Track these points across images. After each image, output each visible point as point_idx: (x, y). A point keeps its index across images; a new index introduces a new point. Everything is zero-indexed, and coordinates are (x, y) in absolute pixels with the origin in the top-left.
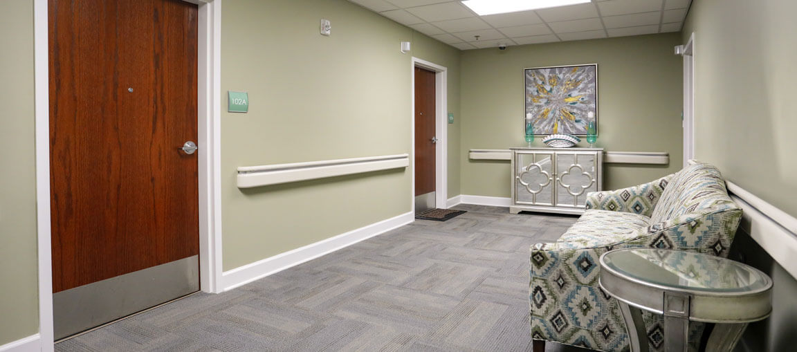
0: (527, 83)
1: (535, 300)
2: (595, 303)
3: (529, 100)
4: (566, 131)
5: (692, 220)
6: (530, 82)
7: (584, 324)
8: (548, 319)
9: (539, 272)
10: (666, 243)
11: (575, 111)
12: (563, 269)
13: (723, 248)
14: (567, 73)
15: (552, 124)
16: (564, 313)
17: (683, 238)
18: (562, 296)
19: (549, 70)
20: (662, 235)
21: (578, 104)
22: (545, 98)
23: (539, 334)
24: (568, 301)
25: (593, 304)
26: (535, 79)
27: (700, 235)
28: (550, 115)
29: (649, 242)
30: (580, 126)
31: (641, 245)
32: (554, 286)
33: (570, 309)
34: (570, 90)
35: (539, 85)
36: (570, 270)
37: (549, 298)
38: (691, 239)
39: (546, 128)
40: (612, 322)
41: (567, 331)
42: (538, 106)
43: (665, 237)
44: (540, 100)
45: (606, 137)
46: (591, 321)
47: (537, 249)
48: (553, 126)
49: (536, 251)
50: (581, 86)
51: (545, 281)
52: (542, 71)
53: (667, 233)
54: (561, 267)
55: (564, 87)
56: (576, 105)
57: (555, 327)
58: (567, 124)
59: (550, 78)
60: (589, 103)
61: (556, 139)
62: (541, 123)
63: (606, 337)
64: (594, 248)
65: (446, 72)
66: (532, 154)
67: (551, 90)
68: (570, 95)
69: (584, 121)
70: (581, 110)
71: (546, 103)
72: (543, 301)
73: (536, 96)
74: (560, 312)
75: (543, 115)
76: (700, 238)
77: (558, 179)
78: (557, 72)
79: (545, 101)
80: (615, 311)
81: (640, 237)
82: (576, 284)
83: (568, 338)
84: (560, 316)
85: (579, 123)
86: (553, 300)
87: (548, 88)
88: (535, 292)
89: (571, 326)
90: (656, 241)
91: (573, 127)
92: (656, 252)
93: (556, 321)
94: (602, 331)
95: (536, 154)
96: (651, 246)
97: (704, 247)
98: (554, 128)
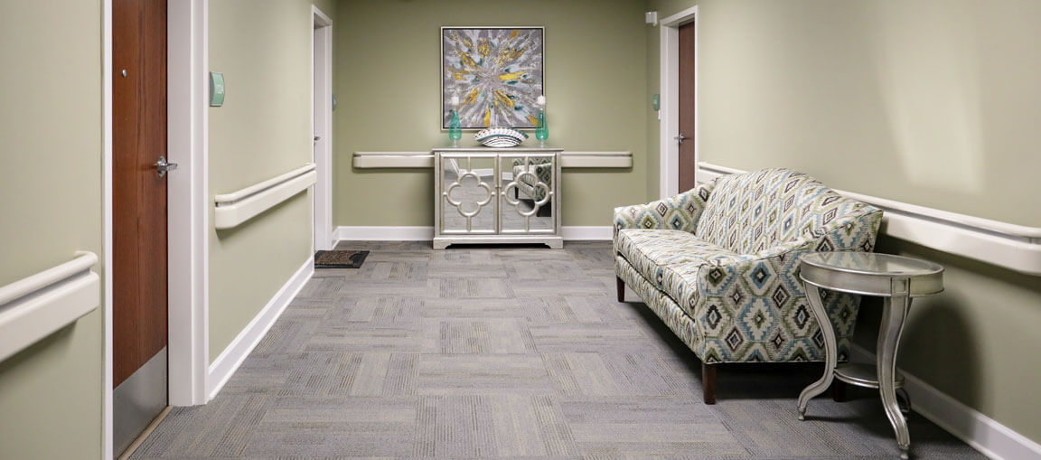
0: (445, 49)
1: (709, 321)
2: (768, 313)
3: (449, 75)
4: (502, 123)
5: (848, 223)
6: (450, 48)
7: (757, 336)
8: (722, 339)
9: (714, 290)
10: (829, 247)
11: (514, 93)
12: (740, 284)
13: (871, 246)
14: (505, 37)
15: (482, 112)
16: (739, 330)
17: (842, 240)
18: (737, 312)
19: (479, 31)
20: (825, 239)
21: (519, 83)
22: (473, 73)
23: (714, 357)
24: (743, 315)
25: (766, 315)
26: (457, 44)
27: (854, 236)
28: (480, 99)
29: (815, 247)
30: (521, 116)
31: (808, 251)
32: (729, 303)
33: (745, 324)
34: (508, 63)
35: (464, 54)
36: (747, 283)
37: (725, 316)
38: (847, 240)
39: (474, 118)
40: (784, 330)
41: (742, 347)
42: (463, 86)
43: (828, 241)
44: (466, 76)
45: (556, 131)
46: (764, 333)
47: (713, 266)
48: (484, 116)
49: (714, 268)
50: (523, 58)
51: (720, 299)
52: (468, 33)
53: (829, 237)
54: (738, 281)
55: (499, 58)
56: (516, 85)
57: (730, 345)
58: (503, 112)
59: (480, 44)
60: (534, 82)
61: (498, 136)
62: (466, 110)
63: (778, 346)
64: (768, 258)
65: (331, 27)
66: (467, 158)
67: (481, 62)
68: (507, 71)
69: (526, 109)
70: (523, 93)
71: (473, 81)
72: (718, 321)
73: (458, 70)
74: (735, 329)
75: (469, 98)
76: (854, 239)
77: (503, 193)
78: (490, 35)
79: (473, 77)
80: (786, 318)
81: (807, 243)
82: (751, 297)
83: (743, 355)
84: (735, 333)
85: (521, 112)
86: (728, 318)
87: (477, 58)
88: (709, 312)
89: (746, 341)
90: (820, 245)
91: (512, 117)
92: (820, 255)
93: (731, 340)
94: (774, 341)
95: (471, 158)
96: (817, 250)
97: (857, 247)
98: (485, 119)
